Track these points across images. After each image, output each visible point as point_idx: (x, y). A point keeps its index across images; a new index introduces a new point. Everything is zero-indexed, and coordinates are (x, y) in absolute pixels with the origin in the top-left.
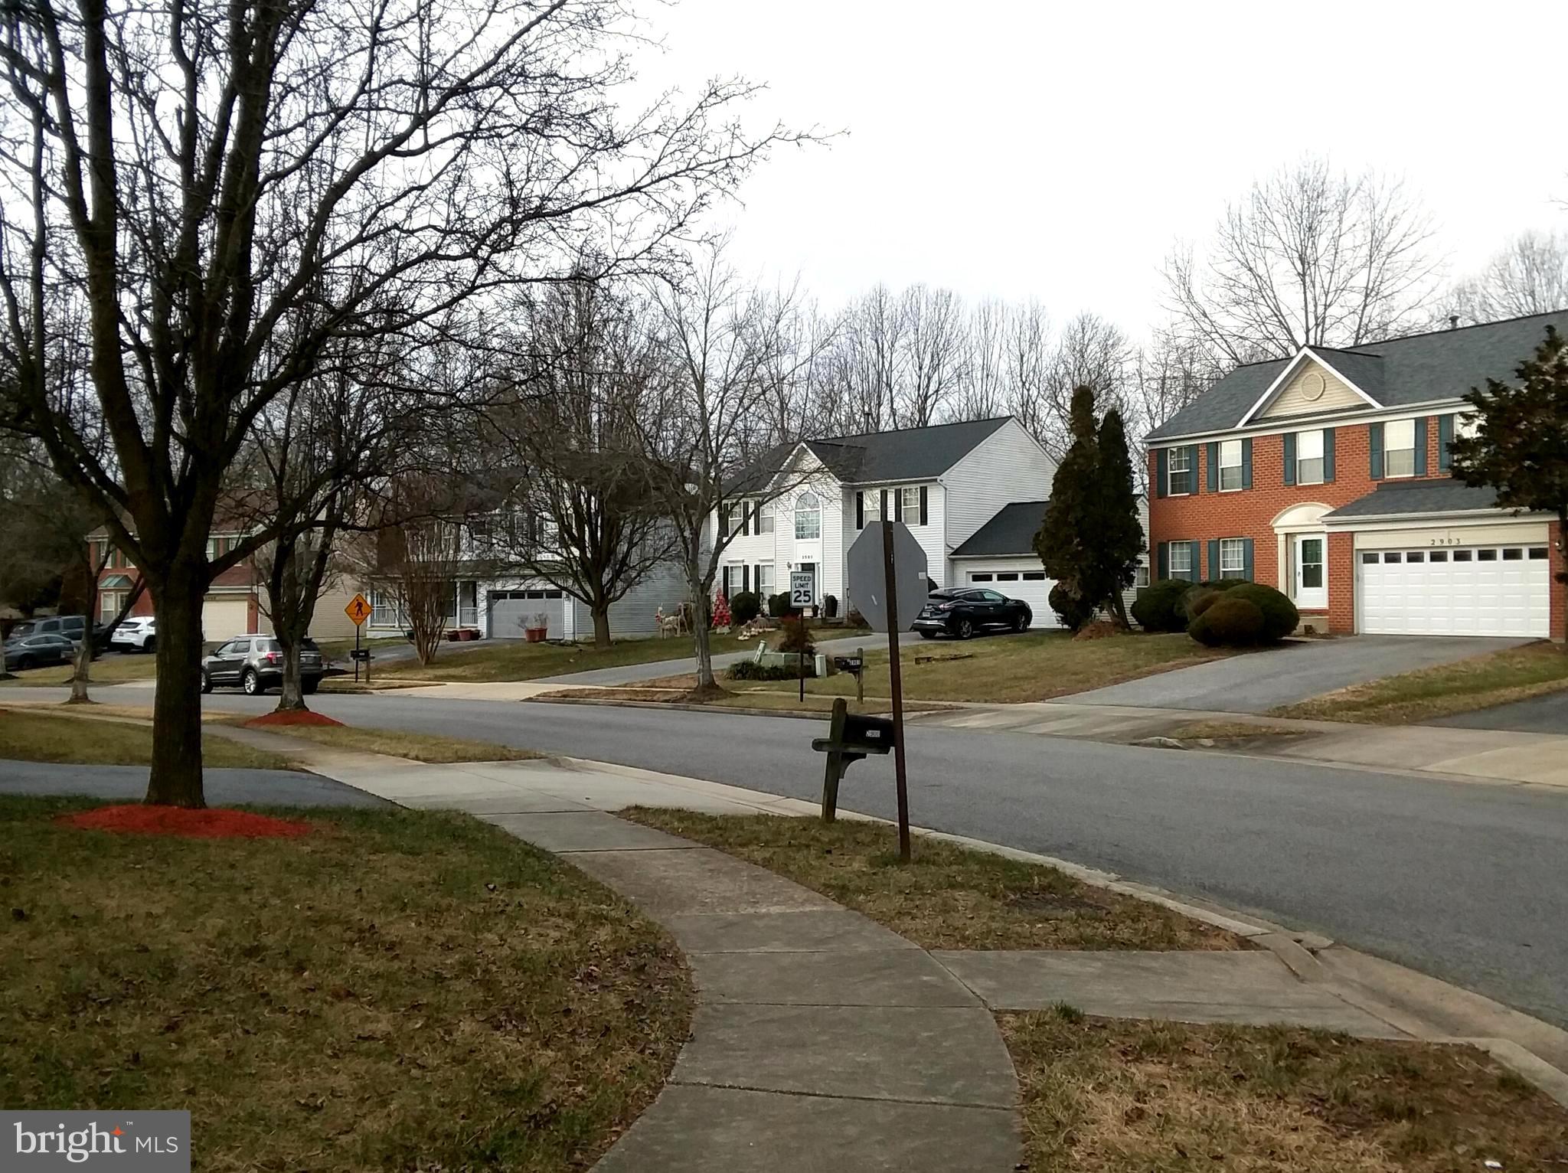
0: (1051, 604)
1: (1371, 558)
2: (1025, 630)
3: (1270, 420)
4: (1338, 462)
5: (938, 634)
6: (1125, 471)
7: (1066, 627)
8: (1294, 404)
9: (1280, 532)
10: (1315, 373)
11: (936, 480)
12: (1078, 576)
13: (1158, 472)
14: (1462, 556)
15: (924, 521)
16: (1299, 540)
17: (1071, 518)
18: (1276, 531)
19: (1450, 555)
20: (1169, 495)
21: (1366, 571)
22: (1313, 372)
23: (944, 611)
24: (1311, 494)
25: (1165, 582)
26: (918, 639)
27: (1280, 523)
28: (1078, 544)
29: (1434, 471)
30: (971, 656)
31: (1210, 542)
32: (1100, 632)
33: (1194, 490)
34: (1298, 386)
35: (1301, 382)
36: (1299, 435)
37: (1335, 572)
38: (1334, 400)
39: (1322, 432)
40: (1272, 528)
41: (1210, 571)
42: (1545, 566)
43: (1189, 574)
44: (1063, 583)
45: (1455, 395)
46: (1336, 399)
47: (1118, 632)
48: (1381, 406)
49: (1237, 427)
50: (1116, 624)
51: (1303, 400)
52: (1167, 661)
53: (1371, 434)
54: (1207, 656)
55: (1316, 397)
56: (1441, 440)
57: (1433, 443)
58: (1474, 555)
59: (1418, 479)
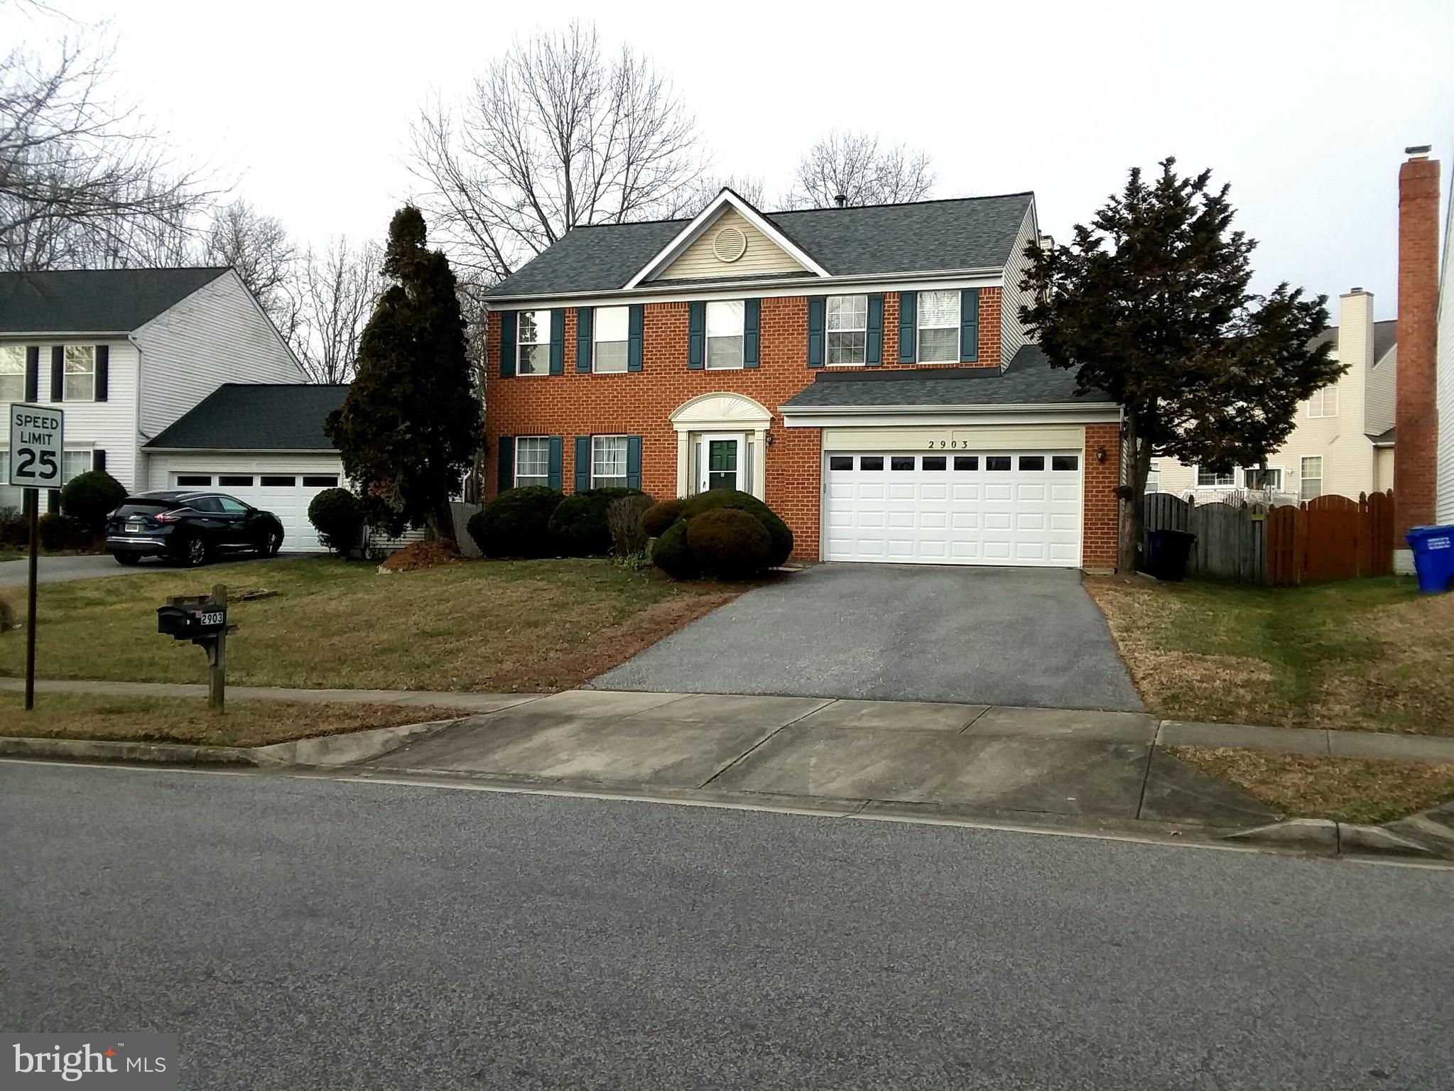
0: (309, 515)
1: (843, 463)
2: (275, 554)
3: (670, 282)
4: (764, 342)
5: (143, 559)
6: (458, 341)
7: (334, 550)
8: (703, 266)
9: (681, 429)
10: (735, 227)
11: (126, 338)
12: (400, 477)
13: (502, 342)
14: (966, 464)
15: (102, 395)
16: (705, 441)
17: (396, 392)
18: (676, 427)
19: (950, 463)
20: (517, 375)
21: (833, 480)
22: (730, 226)
23: (164, 524)
24: (725, 382)
25: (505, 494)
26: (113, 566)
27: (679, 418)
28: (408, 430)
29: (891, 361)
30: (275, 594)
31: (577, 439)
32: (427, 557)
33: (557, 369)
34: (709, 242)
35: (715, 237)
36: (709, 305)
37: (796, 479)
38: (759, 263)
39: (743, 302)
40: (670, 424)
41: (576, 478)
42: (1076, 479)
43: (546, 481)
44: (375, 486)
45: (921, 269)
46: (761, 262)
47: (451, 557)
48: (828, 275)
49: (625, 288)
50: (446, 546)
51: (716, 260)
52: (656, 602)
53: (810, 309)
54: (707, 594)
55: (735, 258)
56: (901, 322)
57: (891, 325)
58: (982, 463)
59: (870, 369)
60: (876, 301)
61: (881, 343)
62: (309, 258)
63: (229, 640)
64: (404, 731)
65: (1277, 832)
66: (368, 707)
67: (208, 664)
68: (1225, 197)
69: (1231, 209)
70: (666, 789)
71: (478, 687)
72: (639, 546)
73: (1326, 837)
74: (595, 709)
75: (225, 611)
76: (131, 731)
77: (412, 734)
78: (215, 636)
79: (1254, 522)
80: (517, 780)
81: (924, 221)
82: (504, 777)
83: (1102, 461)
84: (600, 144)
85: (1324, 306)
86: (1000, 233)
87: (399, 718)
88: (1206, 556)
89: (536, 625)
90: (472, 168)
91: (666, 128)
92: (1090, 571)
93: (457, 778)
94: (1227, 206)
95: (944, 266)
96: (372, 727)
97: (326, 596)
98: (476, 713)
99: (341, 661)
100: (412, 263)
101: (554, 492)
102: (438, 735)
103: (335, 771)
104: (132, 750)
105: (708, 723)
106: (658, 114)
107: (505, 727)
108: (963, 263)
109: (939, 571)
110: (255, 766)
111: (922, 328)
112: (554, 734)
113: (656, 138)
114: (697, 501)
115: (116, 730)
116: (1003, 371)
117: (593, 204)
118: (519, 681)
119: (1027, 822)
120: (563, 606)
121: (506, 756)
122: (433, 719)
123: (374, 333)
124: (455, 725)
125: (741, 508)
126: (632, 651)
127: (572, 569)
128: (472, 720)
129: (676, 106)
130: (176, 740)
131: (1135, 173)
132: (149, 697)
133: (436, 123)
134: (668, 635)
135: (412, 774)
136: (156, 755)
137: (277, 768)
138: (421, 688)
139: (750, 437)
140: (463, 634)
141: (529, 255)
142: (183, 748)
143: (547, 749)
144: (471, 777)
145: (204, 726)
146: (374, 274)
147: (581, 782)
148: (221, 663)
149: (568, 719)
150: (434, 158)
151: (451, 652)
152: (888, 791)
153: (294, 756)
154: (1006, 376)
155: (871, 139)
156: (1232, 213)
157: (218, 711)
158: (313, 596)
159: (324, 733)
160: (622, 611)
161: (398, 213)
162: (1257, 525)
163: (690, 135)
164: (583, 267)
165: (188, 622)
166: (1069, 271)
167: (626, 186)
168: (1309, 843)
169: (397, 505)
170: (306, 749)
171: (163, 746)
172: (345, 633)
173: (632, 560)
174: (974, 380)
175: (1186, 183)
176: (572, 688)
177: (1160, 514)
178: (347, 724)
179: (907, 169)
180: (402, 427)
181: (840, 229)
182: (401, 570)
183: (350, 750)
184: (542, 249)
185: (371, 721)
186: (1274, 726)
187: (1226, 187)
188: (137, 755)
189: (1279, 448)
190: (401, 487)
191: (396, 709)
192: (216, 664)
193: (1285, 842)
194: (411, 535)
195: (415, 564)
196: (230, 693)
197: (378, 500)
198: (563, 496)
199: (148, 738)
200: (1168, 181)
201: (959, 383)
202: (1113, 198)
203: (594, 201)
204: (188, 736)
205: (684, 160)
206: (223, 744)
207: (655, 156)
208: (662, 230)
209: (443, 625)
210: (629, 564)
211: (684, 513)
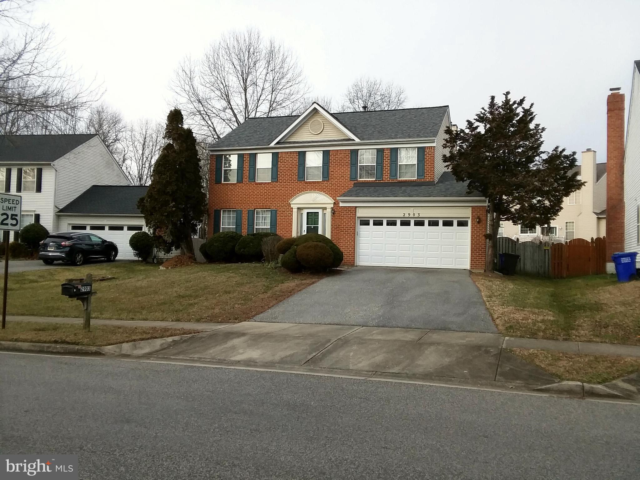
0: (130, 243)
1: (365, 223)
2: (114, 261)
3: (290, 143)
4: (331, 169)
5: (55, 262)
6: (197, 167)
7: (140, 259)
8: (305, 136)
9: (295, 207)
10: (319, 119)
11: (50, 164)
12: (170, 227)
13: (216, 168)
14: (420, 223)
15: (39, 189)
16: (305, 212)
17: (169, 189)
18: (292, 206)
19: (412, 223)
20: (222, 182)
21: (361, 230)
22: (317, 118)
23: (65, 246)
24: (314, 186)
25: (216, 235)
26: (41, 265)
27: (293, 202)
28: (174, 206)
29: (387, 178)
30: (114, 278)
31: (249, 211)
32: (181, 262)
33: (240, 180)
34: (307, 125)
35: (310, 123)
36: (307, 153)
37: (344, 229)
38: (329, 135)
39: (322, 152)
40: (290, 205)
41: (248, 228)
42: (467, 231)
43: (235, 229)
44: (159, 231)
45: (400, 138)
46: (330, 134)
47: (192, 262)
48: (359, 140)
49: (270, 145)
50: (190, 258)
51: (310, 134)
52: (283, 283)
53: (351, 155)
54: (305, 279)
55: (319, 133)
56: (391, 161)
57: (387, 163)
58: (426, 223)
59: (377, 182)
60: (380, 152)
61: (382, 170)
62: (132, 131)
63: (93, 298)
64: (170, 339)
65: (557, 387)
66: (154, 329)
67: (83, 309)
68: (532, 109)
69: (534, 114)
70: (286, 366)
71: (204, 320)
72: (275, 258)
73: (578, 389)
74: (255, 330)
75: (91, 286)
76: (49, 338)
77: (174, 341)
78: (86, 296)
79: (545, 250)
80: (220, 362)
81: (401, 117)
82: (214, 361)
83: (479, 222)
84: (260, 83)
85: (575, 156)
86: (434, 123)
87: (168, 334)
88: (524, 264)
89: (229, 293)
90: (203, 92)
91: (289, 76)
92: (473, 271)
93: (193, 361)
94: (533, 113)
95: (410, 138)
96: (156, 338)
97: (136, 279)
98: (202, 332)
99: (143, 308)
100: (177, 134)
101: (238, 234)
102: (185, 341)
103: (139, 357)
104: (48, 347)
105: (305, 337)
106: (286, 70)
107: (216, 338)
108: (418, 136)
109: (407, 270)
110: (104, 355)
111: (400, 164)
112: (236, 341)
113: (284, 81)
114: (301, 239)
115: (42, 338)
116: (435, 183)
117: (257, 109)
118: (222, 318)
119: (446, 382)
120: (242, 284)
121: (215, 351)
122: (183, 334)
123: (160, 163)
124: (193, 337)
125: (320, 242)
126: (272, 304)
127: (246, 268)
128: (200, 335)
129: (293, 67)
130: (68, 343)
131: (493, 98)
132: (57, 324)
133: (188, 73)
134: (288, 297)
135: (174, 359)
136: (60, 350)
137: (113, 356)
138: (178, 320)
139: (325, 211)
140: (197, 296)
141: (228, 130)
142: (71, 347)
143: (234, 348)
144: (199, 360)
145: (81, 337)
146: (160, 138)
147: (249, 363)
148: (89, 309)
149: (243, 334)
150: (187, 88)
151: (191, 304)
152: (385, 368)
153: (121, 351)
154: (436, 185)
155: (378, 82)
156: (535, 116)
157: (87, 330)
158: (131, 279)
159: (134, 340)
160: (268, 287)
161: (171, 111)
162: (547, 250)
163: (299, 79)
164: (252, 136)
165: (75, 290)
166: (464, 140)
167: (271, 101)
168: (570, 392)
169: (169, 239)
170: (126, 347)
171: (62, 346)
172: (145, 295)
173: (272, 264)
174: (422, 187)
175: (515, 103)
176: (245, 321)
177: (504, 246)
178: (145, 336)
179: (393, 95)
180: (171, 205)
181: (365, 120)
182: (170, 268)
183: (146, 348)
184: (234, 128)
185: (155, 335)
186: (555, 340)
187: (532, 105)
188: (50, 350)
189: (556, 218)
190: (171, 232)
191: (166, 330)
192: (87, 309)
193: (560, 392)
194: (175, 253)
195: (176, 265)
196: (93, 322)
197: (160, 237)
198: (242, 236)
199: (56, 342)
200: (507, 101)
201: (416, 188)
202: (483, 109)
203: (257, 107)
204: (74, 341)
205: (296, 90)
206: (89, 345)
207: (284, 88)
208: (287, 120)
209: (188, 293)
210: (271, 266)
211: (295, 244)
